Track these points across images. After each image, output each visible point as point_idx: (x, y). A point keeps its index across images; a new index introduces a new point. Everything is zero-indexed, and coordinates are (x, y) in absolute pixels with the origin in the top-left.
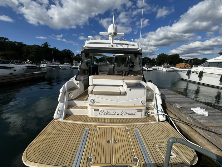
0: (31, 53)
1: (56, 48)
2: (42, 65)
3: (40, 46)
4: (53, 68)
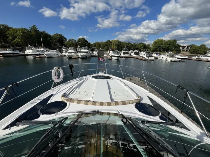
0: (16, 37)
1: (45, 32)
2: (27, 52)
4: (37, 56)
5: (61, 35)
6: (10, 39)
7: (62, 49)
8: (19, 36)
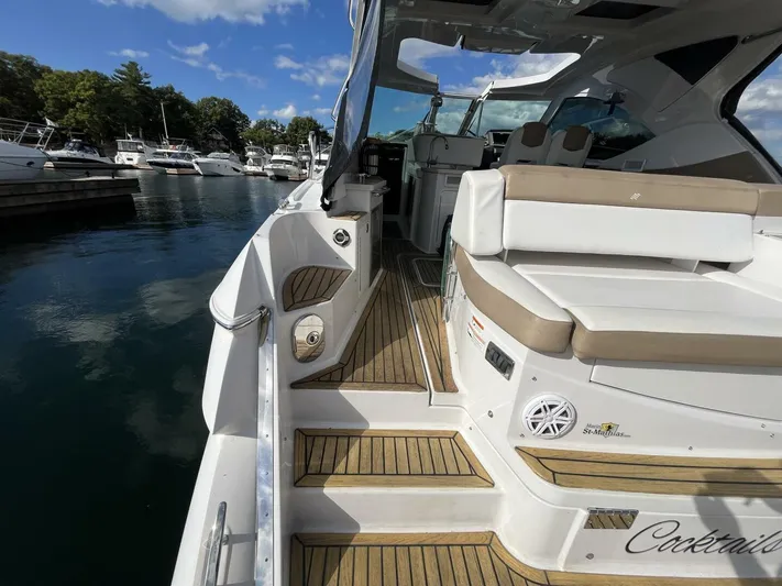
0: (73, 105)
1: (172, 89)
2: (122, 158)
3: (106, 78)
4: (170, 171)
5: (229, 103)
6: (51, 110)
7: (244, 153)
8: (82, 101)
